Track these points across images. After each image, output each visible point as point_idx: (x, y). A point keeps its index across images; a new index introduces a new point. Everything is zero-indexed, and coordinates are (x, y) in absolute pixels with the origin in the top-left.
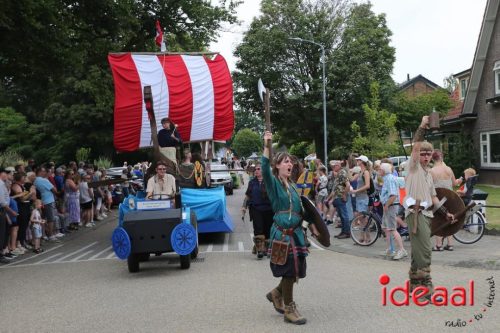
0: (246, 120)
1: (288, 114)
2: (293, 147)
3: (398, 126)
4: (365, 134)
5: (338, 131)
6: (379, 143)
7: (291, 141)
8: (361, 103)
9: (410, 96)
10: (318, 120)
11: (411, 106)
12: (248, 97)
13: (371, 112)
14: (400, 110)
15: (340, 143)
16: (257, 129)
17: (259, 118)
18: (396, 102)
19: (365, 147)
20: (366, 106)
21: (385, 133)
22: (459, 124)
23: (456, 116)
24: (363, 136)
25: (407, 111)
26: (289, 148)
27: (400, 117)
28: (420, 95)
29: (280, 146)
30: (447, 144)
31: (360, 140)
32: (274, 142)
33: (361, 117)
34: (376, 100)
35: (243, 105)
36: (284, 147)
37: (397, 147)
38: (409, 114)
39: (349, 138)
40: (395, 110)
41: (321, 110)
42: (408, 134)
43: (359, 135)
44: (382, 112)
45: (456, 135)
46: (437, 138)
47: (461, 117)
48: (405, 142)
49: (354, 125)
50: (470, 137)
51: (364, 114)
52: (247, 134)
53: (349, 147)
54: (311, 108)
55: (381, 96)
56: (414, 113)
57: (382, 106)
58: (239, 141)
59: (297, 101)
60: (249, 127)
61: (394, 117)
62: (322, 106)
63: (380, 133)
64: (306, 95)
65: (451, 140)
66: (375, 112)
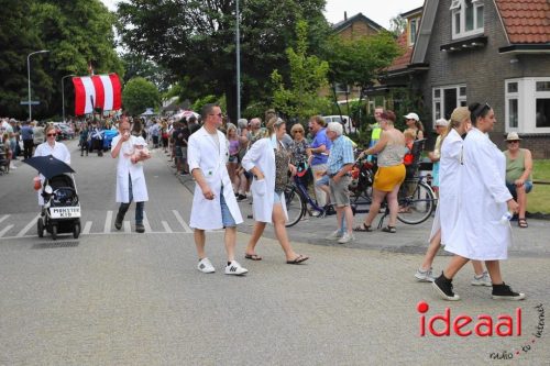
0: (139, 66)
1: (191, 59)
2: (198, 101)
3: (331, 77)
4: (289, 85)
5: (254, 82)
6: (307, 98)
7: (196, 94)
8: (284, 48)
9: (346, 41)
10: (229, 67)
11: (347, 52)
12: (139, 36)
13: (297, 58)
14: (334, 56)
15: (258, 98)
16: (153, 78)
17: (155, 64)
18: (328, 46)
19: (289, 103)
20: (290, 51)
21: (313, 85)
22: (406, 77)
23: (403, 66)
24: (286, 88)
25: (343, 58)
26: (193, 102)
27: (333, 66)
28: (359, 38)
29: (181, 100)
30: (391, 101)
31: (282, 94)
32: (175, 95)
33: (283, 64)
34: (303, 44)
35: (132, 45)
36: (188, 102)
37: (329, 103)
38: (344, 62)
39: (268, 91)
40: (327, 56)
41: (233, 55)
42: (343, 88)
43: (282, 87)
44: (310, 59)
45: (402, 89)
46: (379, 93)
47: (409, 67)
48: (340, 97)
49: (275, 75)
50: (420, 93)
51: (288, 61)
52: (140, 84)
53: (269, 103)
54: (221, 53)
55: (310, 38)
56: (351, 61)
57: (310, 51)
58: (129, 93)
59: (203, 43)
60: (142, 75)
61: (325, 64)
62: (235, 50)
63: (308, 85)
64: (214, 36)
65: (397, 96)
66: (302, 58)
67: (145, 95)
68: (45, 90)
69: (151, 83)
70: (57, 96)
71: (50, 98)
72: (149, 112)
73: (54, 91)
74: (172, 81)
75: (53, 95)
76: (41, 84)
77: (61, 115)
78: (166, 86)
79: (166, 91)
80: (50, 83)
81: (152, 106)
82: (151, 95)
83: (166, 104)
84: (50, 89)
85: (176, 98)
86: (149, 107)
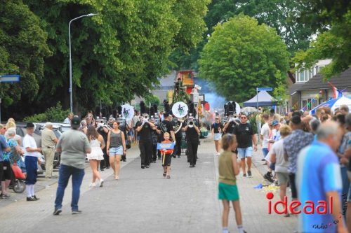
67: (254, 57)
68: (31, 50)
69: (267, 28)
70: (57, 62)
71: (41, 68)
72: (263, 96)
73: (50, 53)
74: (316, 24)
75: (49, 61)
76: (24, 35)
77: (65, 107)
78: (304, 35)
79: (304, 46)
80: (44, 35)
81: (271, 83)
82: (270, 55)
83: (302, 78)
84: (42, 45)
85: (326, 63)
86: (264, 84)
